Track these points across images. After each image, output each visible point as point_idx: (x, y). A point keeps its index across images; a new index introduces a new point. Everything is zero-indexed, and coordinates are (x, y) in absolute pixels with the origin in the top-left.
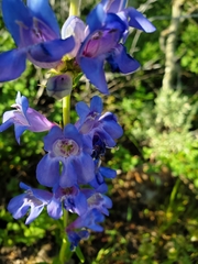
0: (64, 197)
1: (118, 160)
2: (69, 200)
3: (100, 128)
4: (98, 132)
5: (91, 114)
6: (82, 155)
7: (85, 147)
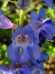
0: (17, 70)
1: (44, 49)
2: (20, 71)
3: (43, 28)
4: (42, 31)
5: (38, 19)
6: (33, 43)
7: (35, 39)
